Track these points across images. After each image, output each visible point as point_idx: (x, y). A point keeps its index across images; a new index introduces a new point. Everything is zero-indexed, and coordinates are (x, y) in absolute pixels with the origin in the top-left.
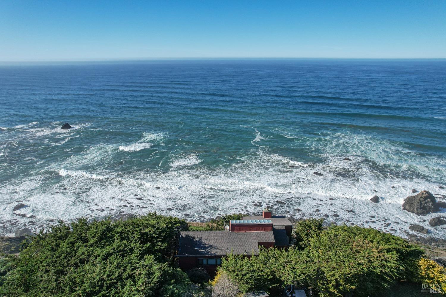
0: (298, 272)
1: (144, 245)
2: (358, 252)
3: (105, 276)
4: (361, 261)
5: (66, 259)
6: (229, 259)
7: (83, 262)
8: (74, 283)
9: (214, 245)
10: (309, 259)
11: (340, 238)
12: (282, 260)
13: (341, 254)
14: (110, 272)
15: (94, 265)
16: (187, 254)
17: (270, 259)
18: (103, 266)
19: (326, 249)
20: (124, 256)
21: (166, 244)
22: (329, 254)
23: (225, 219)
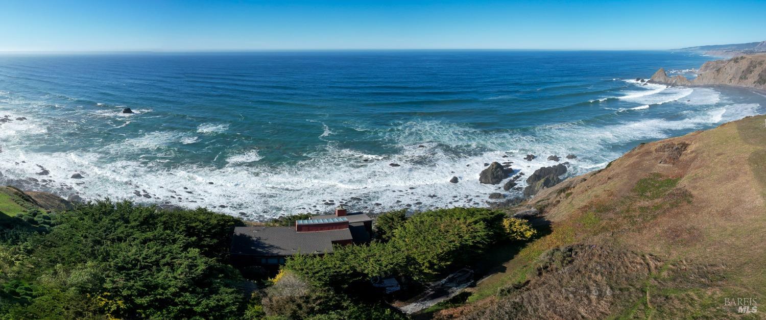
0: (384, 263)
1: (190, 238)
2: (448, 232)
3: (140, 258)
4: (452, 239)
5: (105, 232)
6: (296, 259)
7: (120, 240)
8: (108, 254)
9: (276, 245)
10: (396, 249)
11: (427, 224)
12: (363, 255)
13: (430, 238)
14: (146, 255)
15: (131, 245)
16: (240, 253)
17: (348, 255)
18: (140, 249)
19: (414, 237)
20: (165, 245)
21: (215, 241)
22: (418, 241)
23: (290, 219)
